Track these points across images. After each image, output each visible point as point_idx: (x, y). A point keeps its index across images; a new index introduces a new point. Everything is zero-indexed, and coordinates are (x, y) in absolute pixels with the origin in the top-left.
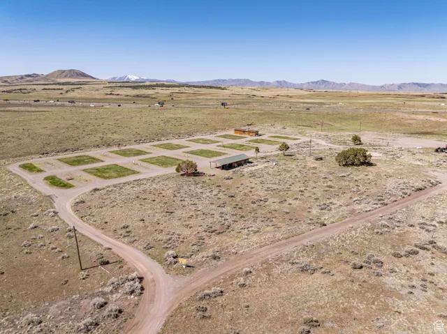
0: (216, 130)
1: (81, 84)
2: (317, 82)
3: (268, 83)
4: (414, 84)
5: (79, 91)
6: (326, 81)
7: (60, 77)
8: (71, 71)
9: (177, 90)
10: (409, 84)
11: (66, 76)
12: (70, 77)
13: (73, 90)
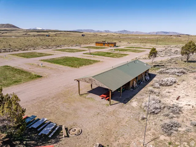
0: (80, 44)
1: (12, 31)
2: (122, 31)
3: (101, 31)
4: (162, 32)
5: (10, 33)
6: (126, 31)
7: (2, 28)
8: (7, 24)
9: (59, 33)
10: (160, 32)
11: (5, 27)
12: (7, 27)
13: (6, 33)
